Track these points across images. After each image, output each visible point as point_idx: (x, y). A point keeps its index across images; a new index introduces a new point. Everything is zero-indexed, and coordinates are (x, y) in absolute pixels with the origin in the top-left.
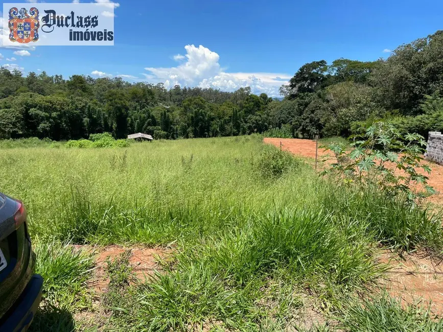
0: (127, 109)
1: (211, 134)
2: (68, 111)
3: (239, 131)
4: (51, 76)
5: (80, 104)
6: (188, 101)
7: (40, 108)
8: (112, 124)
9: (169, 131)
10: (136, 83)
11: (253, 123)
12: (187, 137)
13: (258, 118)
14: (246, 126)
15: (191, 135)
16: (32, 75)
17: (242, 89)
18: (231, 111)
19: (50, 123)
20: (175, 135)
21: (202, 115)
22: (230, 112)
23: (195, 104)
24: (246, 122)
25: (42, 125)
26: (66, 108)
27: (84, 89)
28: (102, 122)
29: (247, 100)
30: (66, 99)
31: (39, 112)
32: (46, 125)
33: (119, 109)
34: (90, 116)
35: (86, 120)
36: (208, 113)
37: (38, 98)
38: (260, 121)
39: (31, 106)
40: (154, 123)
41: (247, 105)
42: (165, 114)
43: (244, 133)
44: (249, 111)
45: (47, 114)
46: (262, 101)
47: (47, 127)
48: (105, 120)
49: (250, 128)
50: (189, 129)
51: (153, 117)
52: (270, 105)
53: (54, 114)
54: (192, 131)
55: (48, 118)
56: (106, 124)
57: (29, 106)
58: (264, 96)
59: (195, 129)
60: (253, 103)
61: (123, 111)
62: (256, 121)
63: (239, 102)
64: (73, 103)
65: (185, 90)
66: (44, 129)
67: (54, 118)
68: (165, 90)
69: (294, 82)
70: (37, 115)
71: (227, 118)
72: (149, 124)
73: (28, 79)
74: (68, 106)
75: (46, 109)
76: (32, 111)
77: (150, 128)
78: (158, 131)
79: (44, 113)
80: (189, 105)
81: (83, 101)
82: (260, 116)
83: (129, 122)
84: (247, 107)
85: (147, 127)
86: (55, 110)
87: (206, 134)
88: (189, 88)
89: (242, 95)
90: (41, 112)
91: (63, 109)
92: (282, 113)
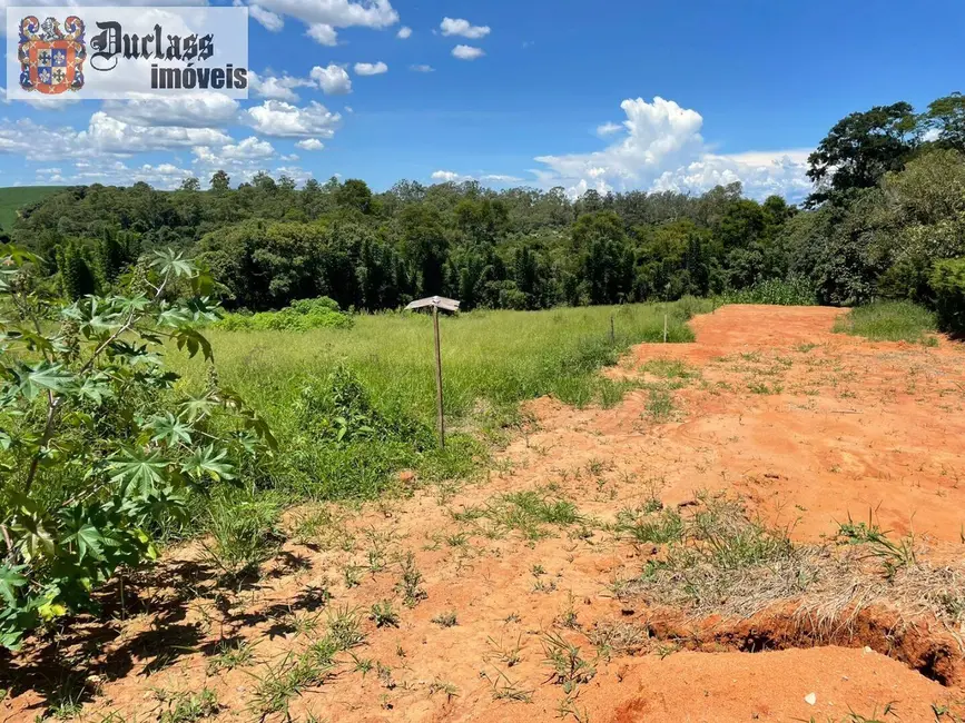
0: (444, 245)
1: (631, 296)
2: (326, 255)
3: (706, 289)
5: (352, 238)
6: (583, 221)
7: (274, 248)
8: (415, 279)
9: (534, 290)
11: (743, 268)
12: (576, 304)
13: (755, 255)
14: (724, 275)
15: (585, 298)
17: (719, 189)
18: (685, 241)
19: (290, 277)
20: (548, 300)
21: (612, 253)
22: (681, 244)
23: (599, 227)
24: (726, 267)
25: (274, 284)
26: (322, 247)
28: (394, 275)
29: (730, 214)
30: (323, 229)
31: (270, 256)
32: (282, 283)
33: (426, 246)
34: (370, 264)
35: (361, 270)
36: (627, 247)
37: (271, 230)
38: (759, 263)
39: (261, 245)
40: (500, 274)
41: (729, 226)
42: (525, 253)
43: (718, 293)
44: (733, 241)
45: (284, 260)
46: (769, 215)
47: (285, 285)
48: (400, 269)
49: (733, 279)
50: (583, 285)
51: (498, 262)
52: (790, 223)
53: (298, 260)
54: (588, 288)
55: (286, 269)
56: (402, 277)
57: (253, 246)
58: (776, 204)
59: (595, 285)
60: (744, 221)
61: (435, 249)
62: (750, 262)
63: (712, 219)
64: (336, 236)
65: (609, 199)
66: (278, 290)
67: (297, 268)
70: (267, 262)
71: (674, 257)
72: (489, 276)
73: (303, 193)
74: (327, 243)
75: (286, 251)
76: (259, 255)
77: (493, 284)
78: (507, 292)
79: (279, 258)
80: (584, 231)
81: (359, 231)
82: (762, 252)
83: (449, 272)
84: (729, 232)
85: (483, 282)
86: (301, 251)
87: (619, 296)
88: (619, 195)
89: (721, 202)
90: (274, 257)
91: (315, 249)
92: (812, 242)
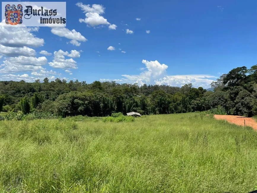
0: (123, 98)
1: (170, 112)
2: (93, 100)
3: (186, 110)
4: (80, 82)
5: (99, 96)
6: (156, 92)
7: (80, 99)
8: (114, 107)
9: (145, 110)
10: (123, 84)
11: (195, 105)
12: (155, 113)
13: (198, 102)
14: (191, 107)
15: (158, 112)
16: (71, 82)
17: (186, 85)
18: (182, 98)
19: (84, 107)
20: (148, 113)
21: (164, 101)
22: (180, 98)
23: (160, 94)
24: (191, 104)
25: (80, 108)
26: (92, 99)
27: (100, 88)
28: (110, 106)
29: (190, 91)
30: (92, 94)
31: (79, 101)
32: (82, 108)
33: (119, 98)
34: (104, 103)
35: (102, 105)
36: (167, 99)
37: (79, 94)
38: (199, 104)
39: (77, 98)
40: (137, 106)
41: (191, 94)
42: (143, 100)
43: (189, 111)
44: (191, 98)
45: (83, 102)
46: (200, 91)
47: (83, 109)
48: (111, 104)
49: (193, 108)
50: (157, 109)
51: (136, 102)
52: (205, 94)
53: (86, 102)
54: (158, 110)
55: (83, 104)
56: (112, 106)
57: (74, 98)
58: (201, 89)
59: (160, 109)
60: (194, 93)
61: (121, 99)
62: (197, 103)
63: (185, 92)
64: (96, 96)
65: (149, 87)
66: (81, 110)
67: (86, 104)
68: (138, 87)
69: (225, 80)
70: (78, 103)
71: (179, 102)
72: (134, 107)
74: (93, 97)
75: (82, 99)
76: (76, 101)
77: (135, 108)
78: (139, 110)
79: (81, 102)
80: (156, 95)
81: (101, 94)
82: (199, 100)
83: (123, 106)
84: (190, 96)
86: (87, 100)
87: (167, 112)
88: (152, 85)
90: (80, 101)
91: (91, 99)
92: (214, 99)
